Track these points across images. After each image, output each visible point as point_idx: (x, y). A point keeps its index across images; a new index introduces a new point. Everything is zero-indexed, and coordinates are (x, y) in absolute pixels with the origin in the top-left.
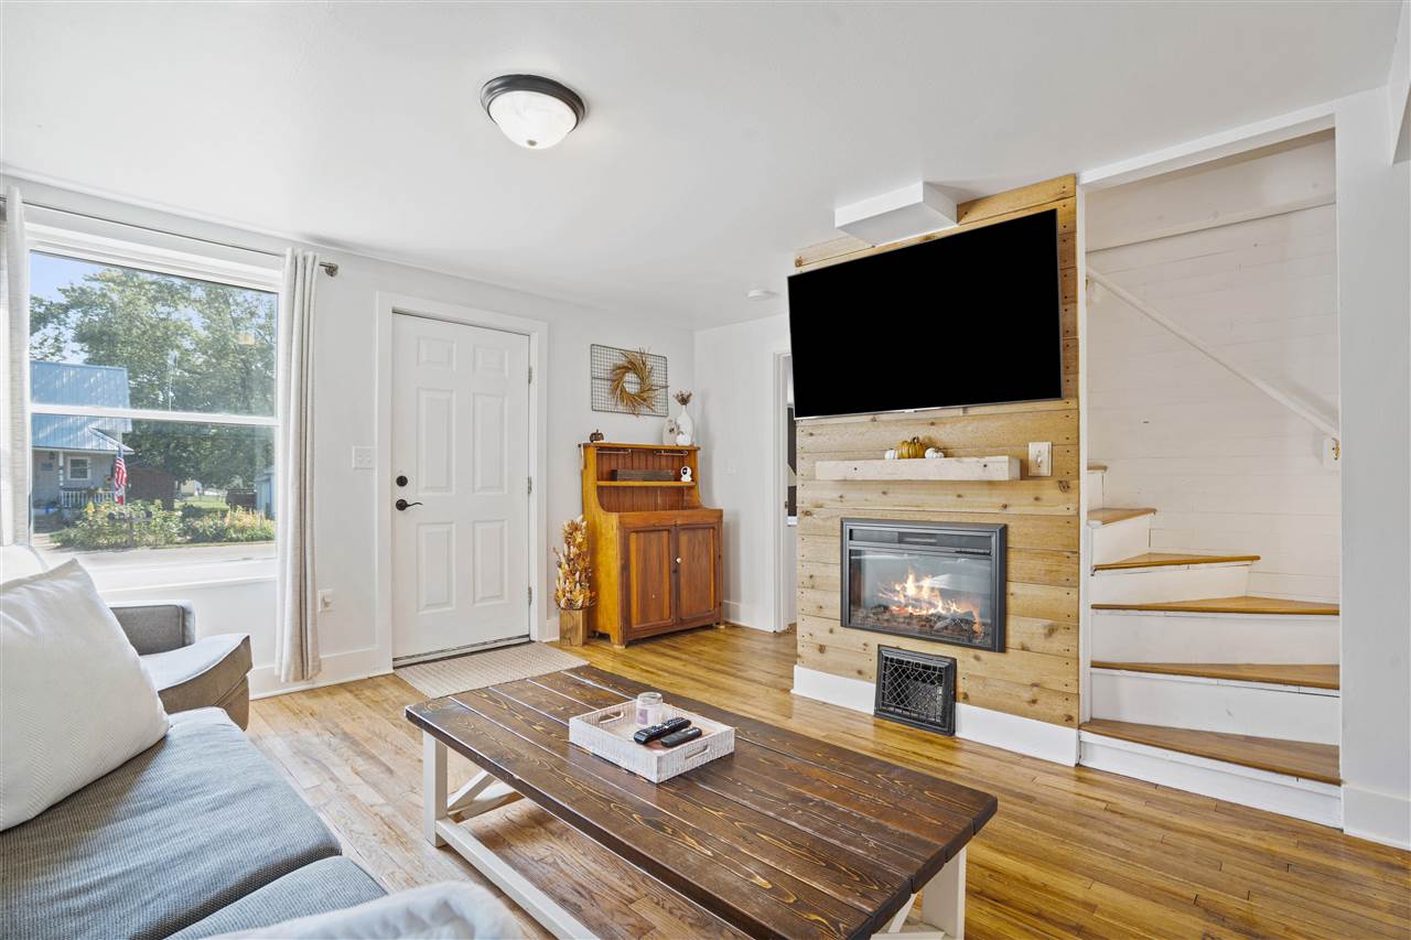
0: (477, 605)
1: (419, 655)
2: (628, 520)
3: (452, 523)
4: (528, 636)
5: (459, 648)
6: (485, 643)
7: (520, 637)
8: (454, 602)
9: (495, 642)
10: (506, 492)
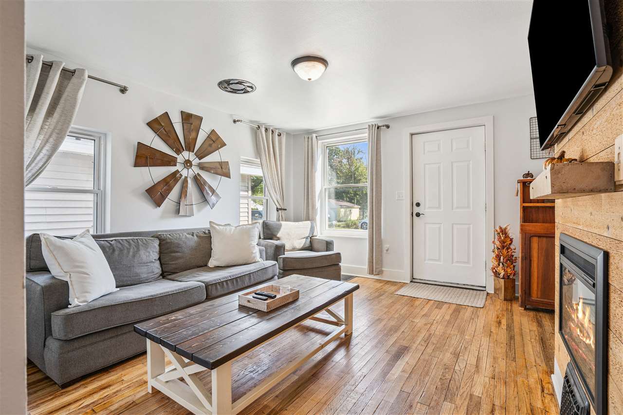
0: (453, 264)
1: (425, 280)
2: (528, 228)
3: (441, 224)
4: (485, 287)
5: (444, 282)
6: (458, 284)
7: (479, 286)
8: (442, 260)
9: (464, 285)
10: (471, 209)
